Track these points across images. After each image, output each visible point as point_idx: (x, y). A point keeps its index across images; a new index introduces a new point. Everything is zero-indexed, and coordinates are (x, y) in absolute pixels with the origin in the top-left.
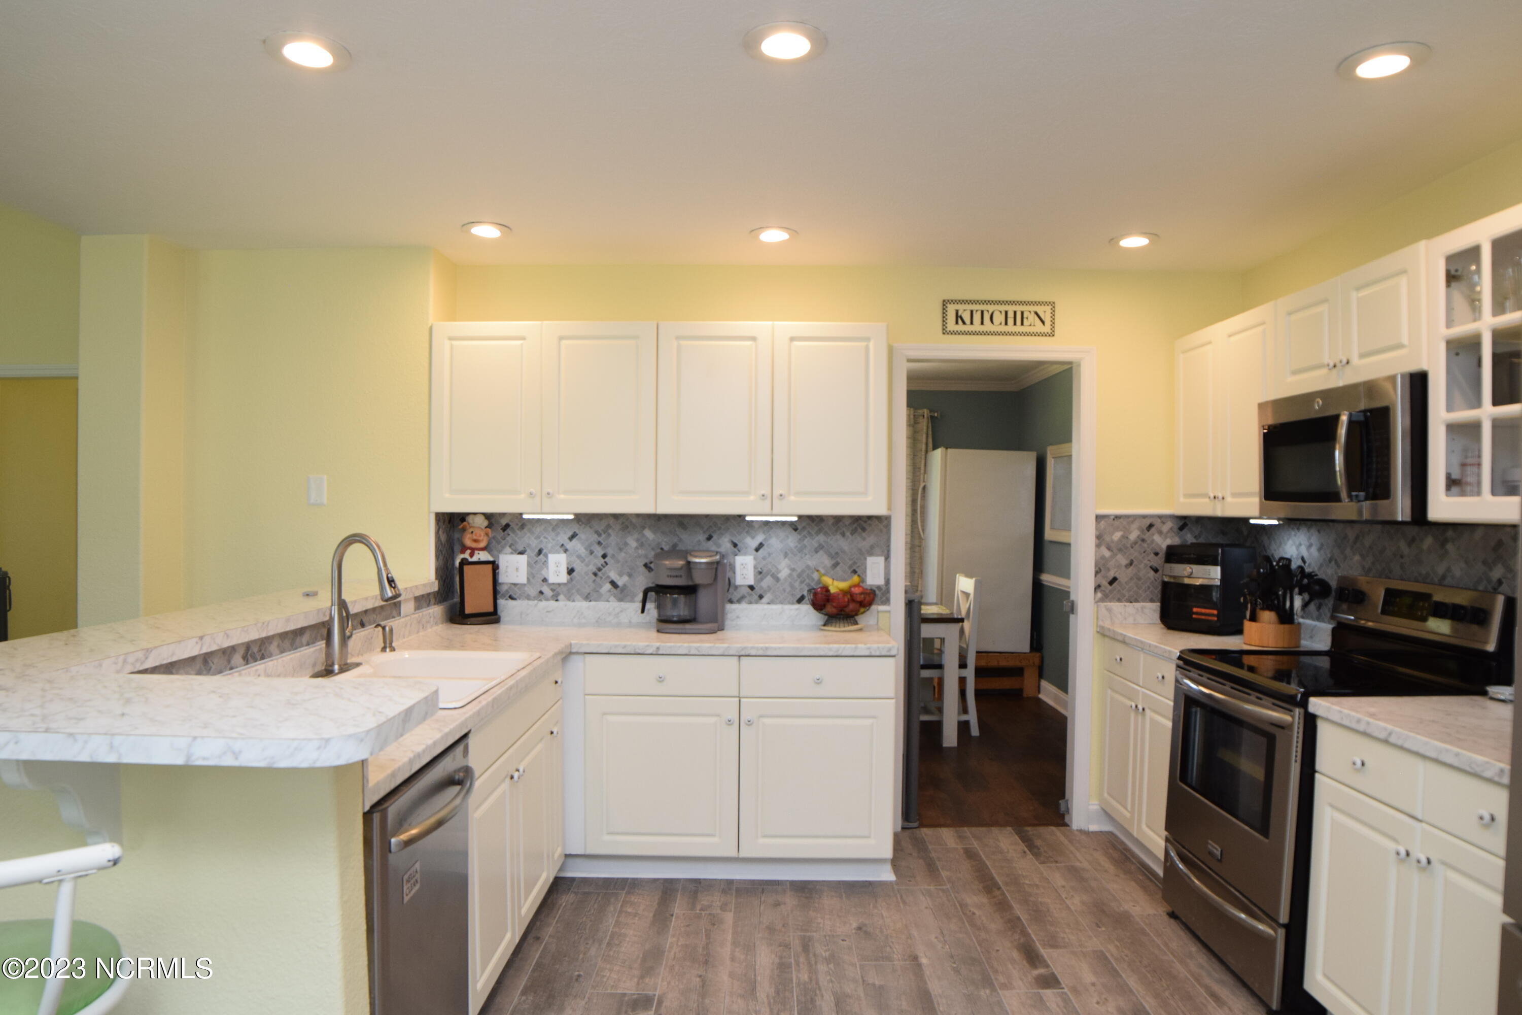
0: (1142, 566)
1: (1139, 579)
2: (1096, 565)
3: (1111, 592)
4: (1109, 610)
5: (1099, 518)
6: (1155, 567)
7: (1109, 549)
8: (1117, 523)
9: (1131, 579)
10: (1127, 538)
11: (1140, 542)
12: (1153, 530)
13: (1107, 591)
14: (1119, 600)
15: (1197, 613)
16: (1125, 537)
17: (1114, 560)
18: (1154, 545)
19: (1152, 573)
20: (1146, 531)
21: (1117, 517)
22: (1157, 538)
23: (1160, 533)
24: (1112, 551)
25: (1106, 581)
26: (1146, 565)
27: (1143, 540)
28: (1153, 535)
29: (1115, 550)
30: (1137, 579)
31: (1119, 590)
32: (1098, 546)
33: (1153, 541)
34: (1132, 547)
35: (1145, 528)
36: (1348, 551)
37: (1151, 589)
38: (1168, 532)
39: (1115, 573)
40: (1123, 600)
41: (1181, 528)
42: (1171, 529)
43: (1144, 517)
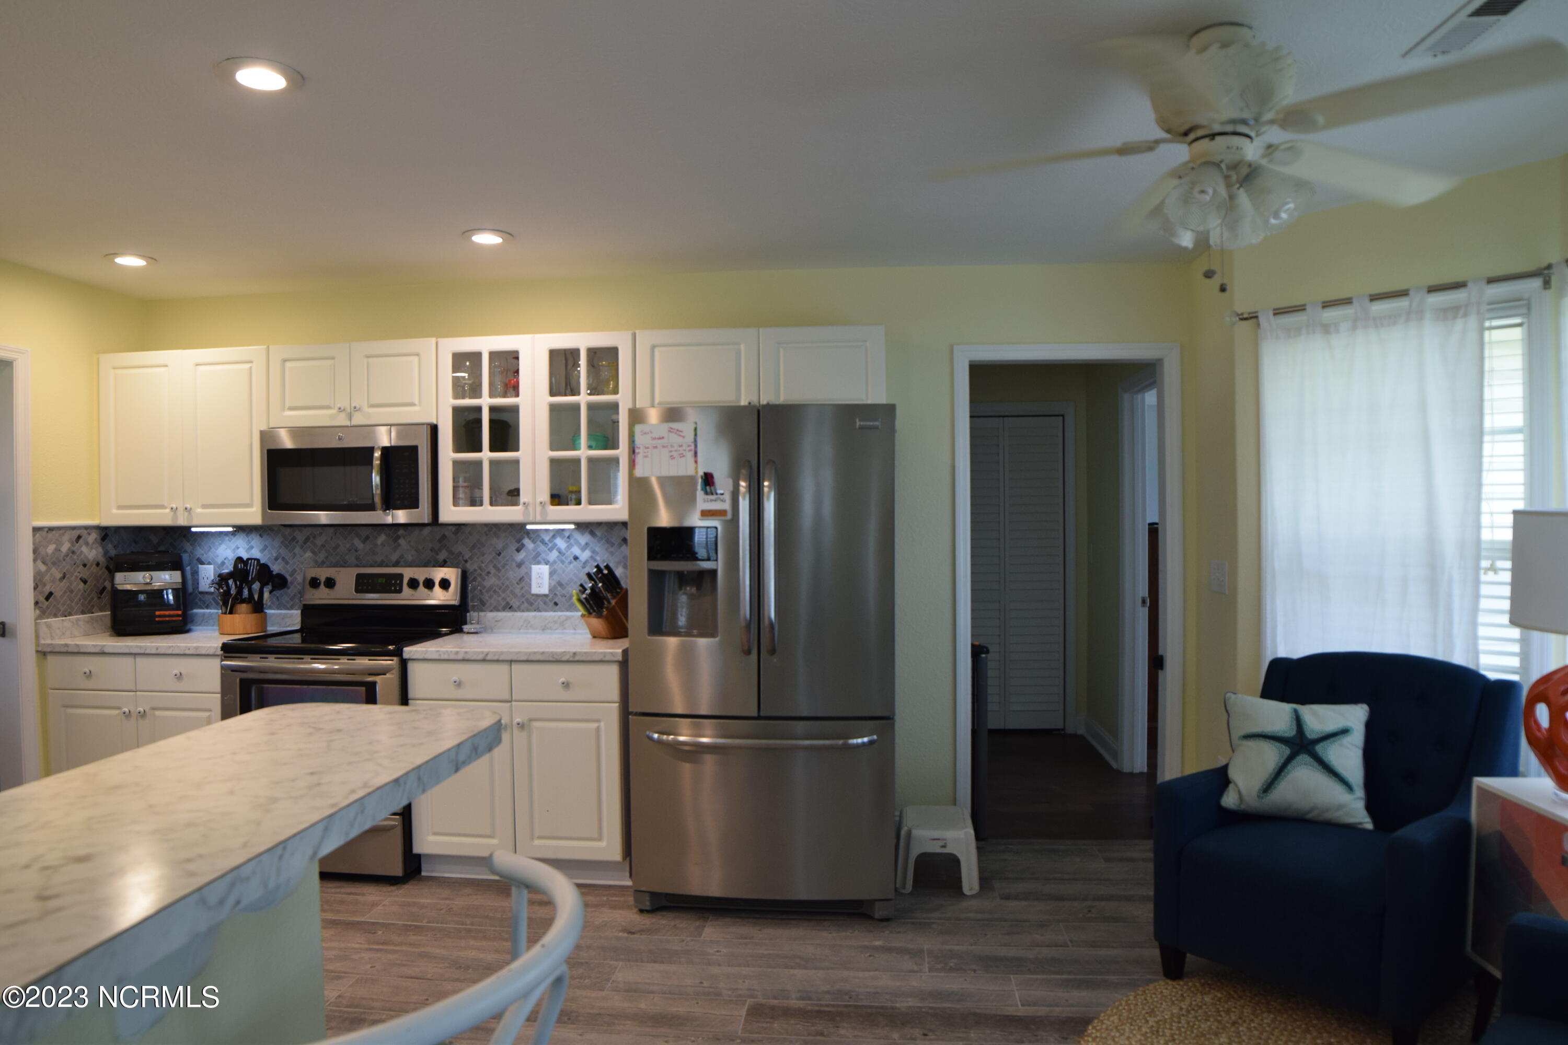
0: (73, 578)
1: (72, 591)
2: (34, 581)
3: (48, 608)
4: (49, 626)
5: (36, 530)
6: (85, 579)
7: (44, 563)
8: (50, 535)
9: (65, 592)
10: (60, 550)
11: (71, 555)
12: (81, 541)
13: (44, 607)
14: (55, 616)
15: (159, 616)
16: (58, 550)
17: (49, 574)
18: (82, 556)
19: (82, 584)
20: (75, 542)
21: (51, 529)
22: (84, 549)
23: (87, 544)
24: (47, 565)
25: (43, 597)
26: (76, 577)
27: (73, 552)
28: (81, 546)
29: (50, 564)
30: (70, 591)
31: (55, 606)
32: (35, 560)
33: (82, 552)
34: (64, 560)
35: (74, 540)
36: (297, 550)
37: (82, 601)
38: (93, 543)
39: (50, 588)
40: (59, 615)
41: (104, 539)
42: (96, 539)
43: (73, 528)
